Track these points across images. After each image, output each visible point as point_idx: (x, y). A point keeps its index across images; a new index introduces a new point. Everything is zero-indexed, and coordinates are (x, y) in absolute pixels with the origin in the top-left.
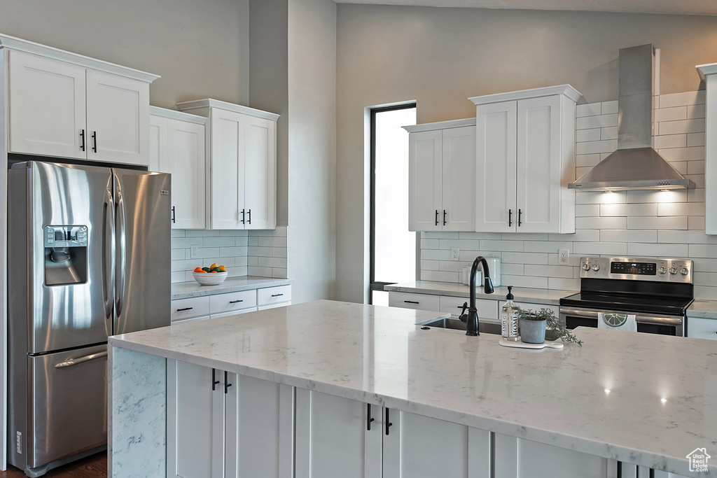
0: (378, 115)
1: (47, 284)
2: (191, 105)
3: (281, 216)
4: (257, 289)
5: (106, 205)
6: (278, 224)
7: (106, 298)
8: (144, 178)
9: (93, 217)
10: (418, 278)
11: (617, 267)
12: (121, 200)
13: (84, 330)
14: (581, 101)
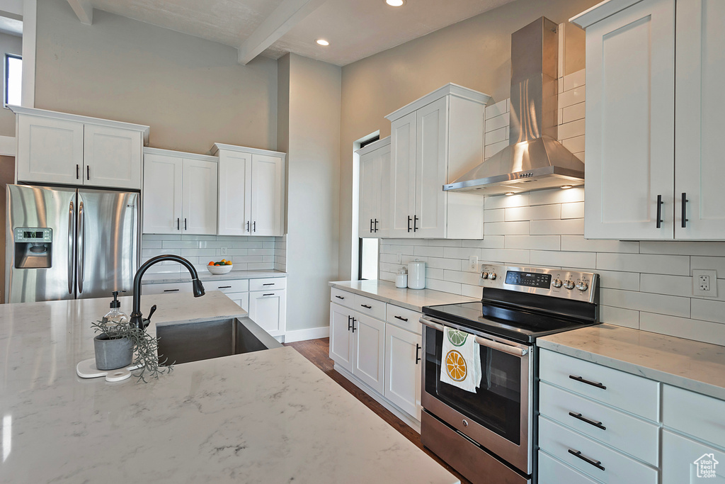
1: (18, 266)
4: (249, 279)
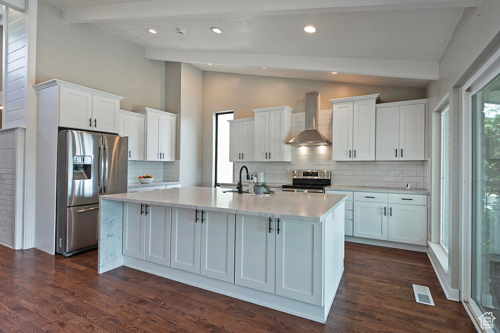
0: (219, 116)
1: (74, 179)
2: (139, 110)
3: (177, 156)
4: (166, 185)
5: (100, 148)
6: (176, 160)
7: (99, 186)
8: (118, 138)
9: (94, 153)
10: (234, 181)
11: (306, 174)
12: (106, 147)
13: (89, 198)
14: (294, 112)
